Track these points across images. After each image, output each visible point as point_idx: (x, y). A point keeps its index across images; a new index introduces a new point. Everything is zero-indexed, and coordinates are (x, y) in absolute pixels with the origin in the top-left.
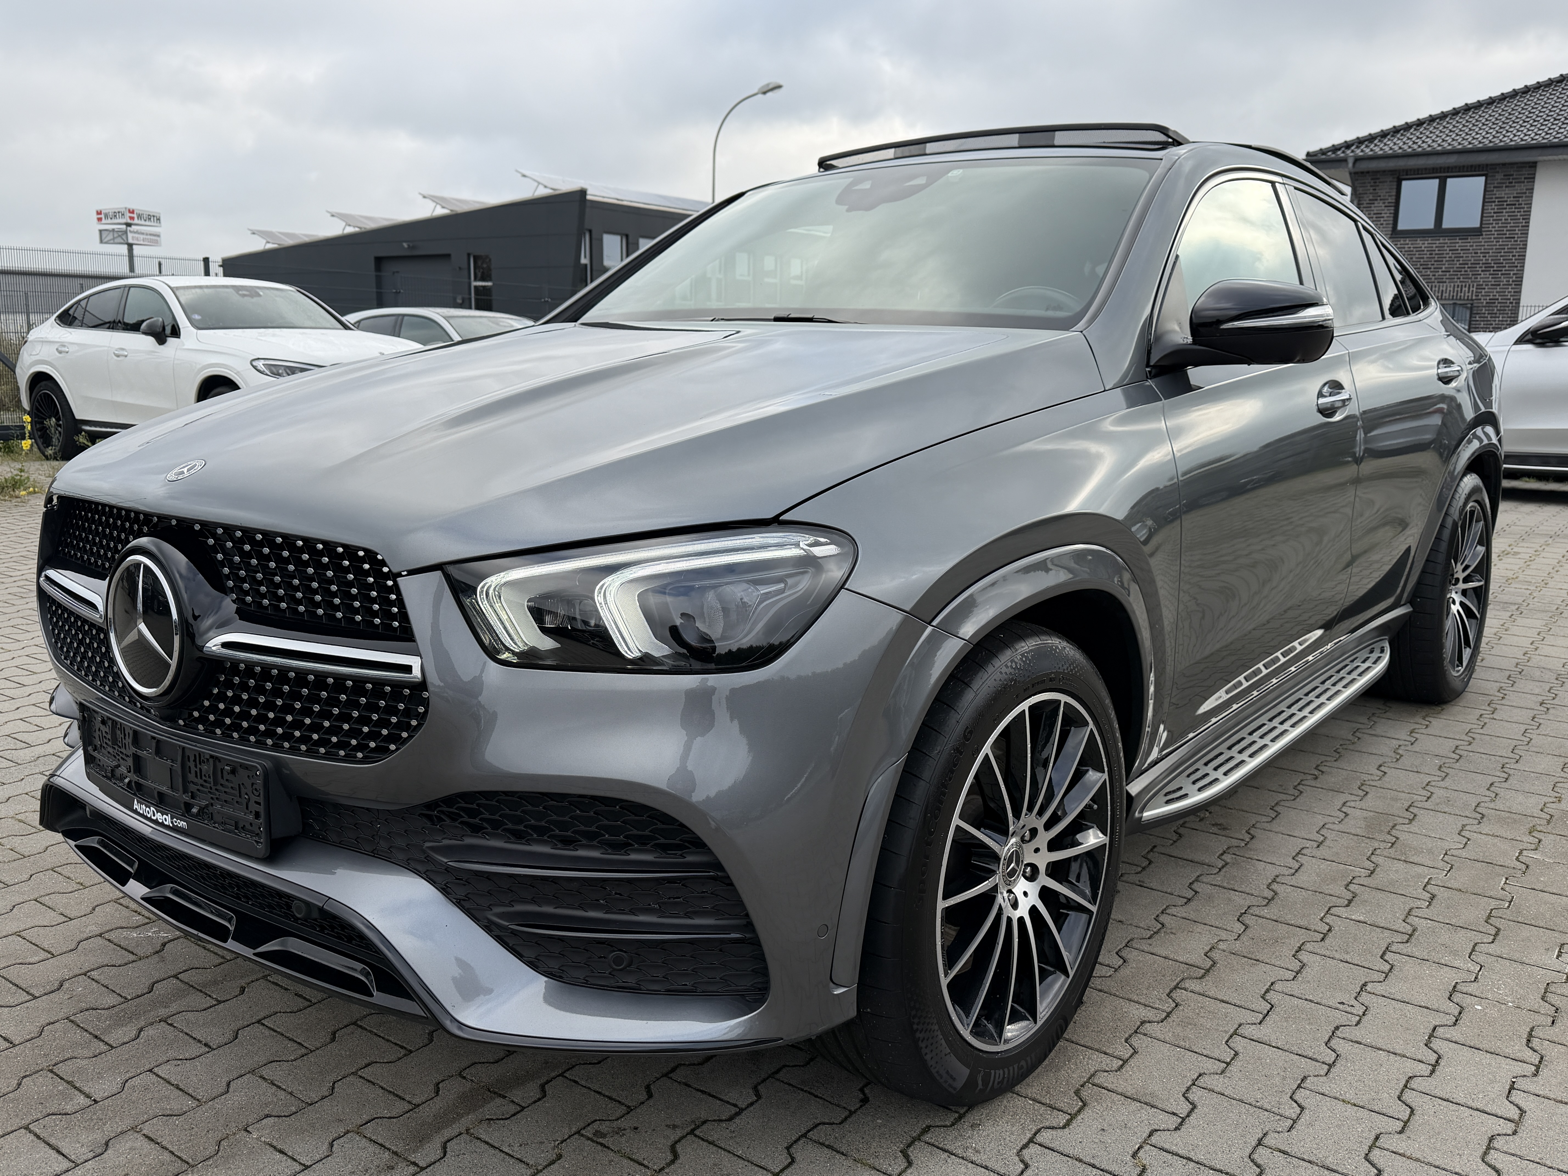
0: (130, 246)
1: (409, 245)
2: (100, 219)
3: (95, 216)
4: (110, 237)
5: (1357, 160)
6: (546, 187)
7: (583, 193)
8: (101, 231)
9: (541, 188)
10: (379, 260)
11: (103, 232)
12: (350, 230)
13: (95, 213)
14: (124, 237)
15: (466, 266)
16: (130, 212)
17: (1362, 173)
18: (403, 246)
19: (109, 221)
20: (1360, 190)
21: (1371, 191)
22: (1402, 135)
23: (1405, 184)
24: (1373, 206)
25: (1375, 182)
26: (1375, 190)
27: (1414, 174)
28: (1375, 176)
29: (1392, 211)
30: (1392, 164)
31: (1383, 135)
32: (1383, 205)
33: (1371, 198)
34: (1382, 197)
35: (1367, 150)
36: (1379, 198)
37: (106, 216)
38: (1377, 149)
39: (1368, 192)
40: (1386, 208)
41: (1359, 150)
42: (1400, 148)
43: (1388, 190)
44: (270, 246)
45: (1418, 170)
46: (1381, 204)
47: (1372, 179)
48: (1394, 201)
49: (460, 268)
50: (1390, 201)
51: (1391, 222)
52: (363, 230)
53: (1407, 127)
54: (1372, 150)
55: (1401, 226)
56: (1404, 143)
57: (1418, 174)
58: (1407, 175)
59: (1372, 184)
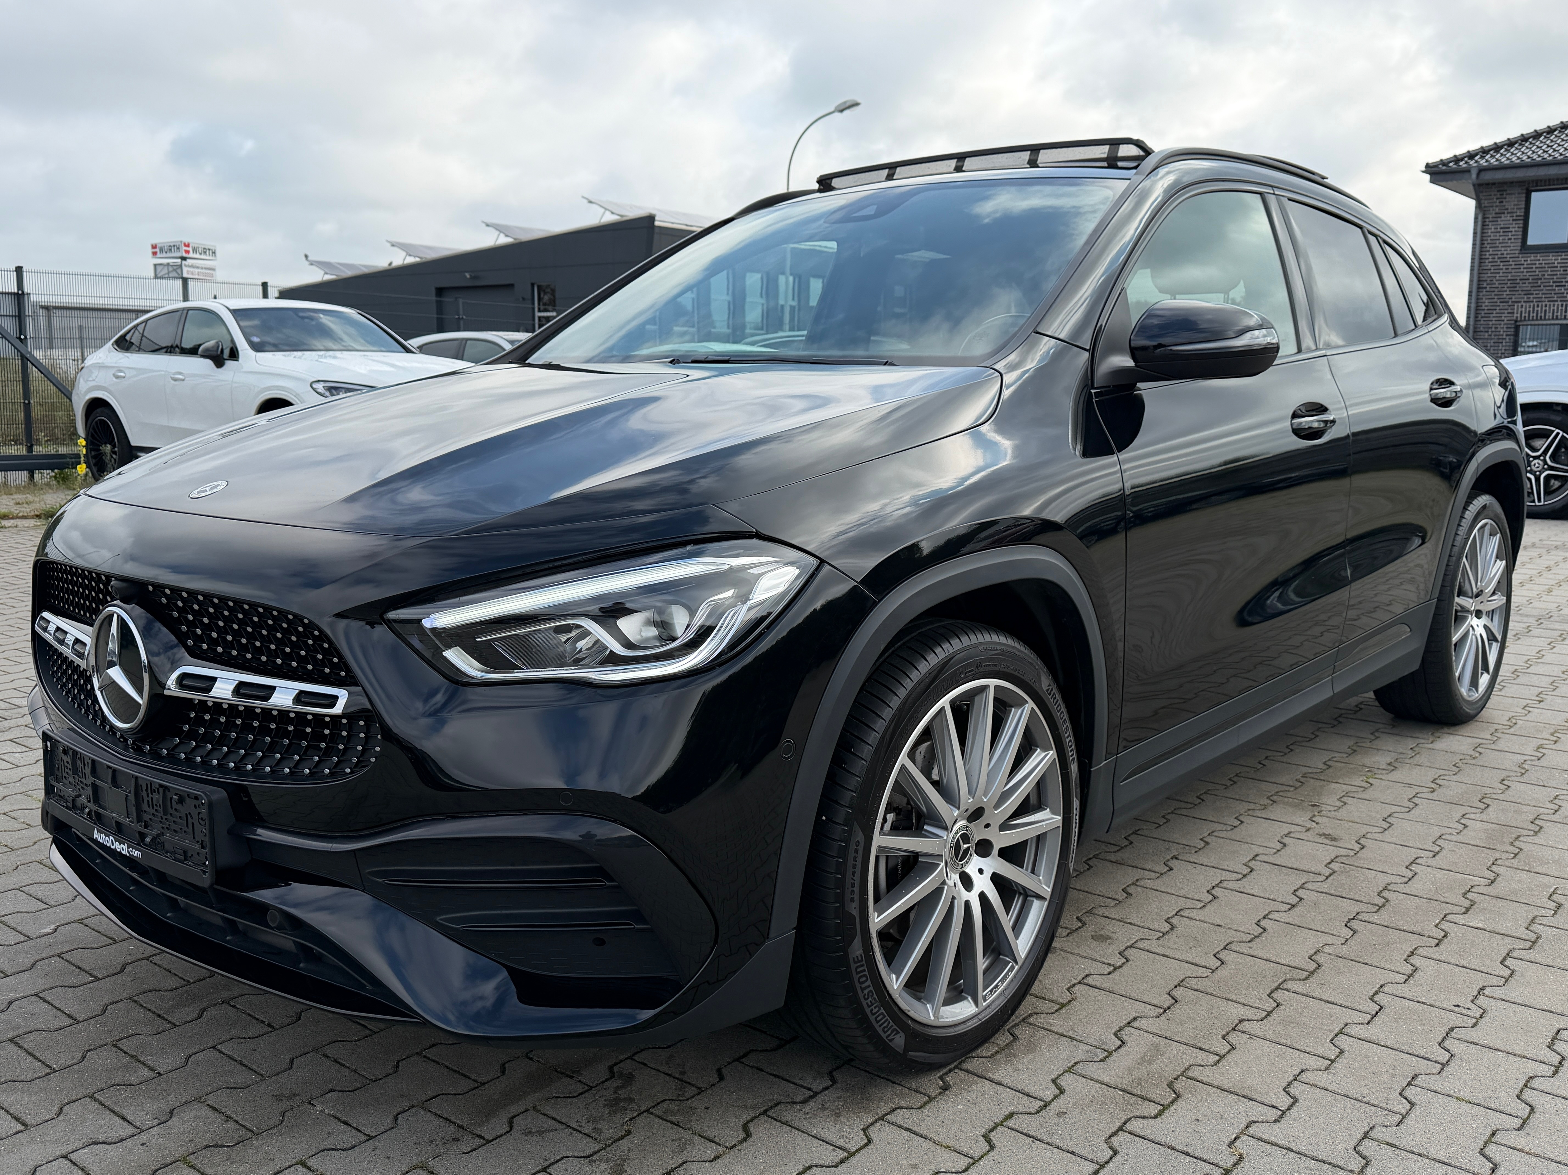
0: (185, 281)
1: (470, 275)
2: (155, 254)
3: (150, 250)
4: (165, 271)
5: (1481, 170)
6: (613, 213)
7: (651, 218)
8: (155, 265)
9: (608, 213)
10: (440, 291)
11: (157, 267)
12: (410, 260)
13: (150, 247)
14: (179, 271)
15: (529, 296)
16: (185, 245)
17: (1487, 184)
18: (466, 277)
19: (164, 255)
20: (1485, 203)
21: (1498, 204)
22: (1531, 143)
23: (1534, 195)
24: (1499, 219)
25: (1503, 194)
26: (1502, 202)
27: (1545, 186)
28: (1502, 187)
29: (1521, 225)
30: (1520, 174)
31: (1510, 143)
32: (1511, 219)
33: (1497, 211)
34: (1509, 211)
35: (1493, 161)
36: (1506, 212)
37: (161, 250)
38: (1503, 159)
39: (1495, 205)
40: (1514, 222)
41: (1484, 161)
42: (1529, 157)
43: (1516, 203)
44: (328, 277)
45: (1549, 180)
46: (1508, 218)
47: (1498, 191)
48: (1523, 214)
49: (524, 299)
50: (1518, 214)
51: (1520, 237)
52: (424, 260)
53: (1537, 135)
54: (1497, 160)
55: (1530, 242)
56: (1534, 152)
57: (1549, 185)
58: (1537, 186)
59: (1499, 196)
